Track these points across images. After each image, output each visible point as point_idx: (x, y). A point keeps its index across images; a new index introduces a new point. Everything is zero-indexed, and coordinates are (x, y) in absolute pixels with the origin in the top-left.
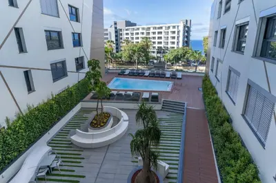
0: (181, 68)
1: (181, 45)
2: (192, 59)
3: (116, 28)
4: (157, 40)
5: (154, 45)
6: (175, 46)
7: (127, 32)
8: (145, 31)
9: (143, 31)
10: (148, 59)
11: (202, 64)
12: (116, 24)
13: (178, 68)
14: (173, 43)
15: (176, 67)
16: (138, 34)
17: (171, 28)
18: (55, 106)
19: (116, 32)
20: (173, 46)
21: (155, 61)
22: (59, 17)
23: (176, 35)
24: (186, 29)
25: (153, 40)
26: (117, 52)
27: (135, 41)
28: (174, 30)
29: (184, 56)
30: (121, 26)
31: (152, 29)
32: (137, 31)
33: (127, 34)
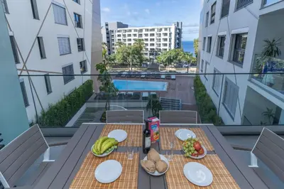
0: (174, 69)
1: (173, 47)
2: (183, 60)
3: (107, 29)
4: (149, 42)
5: (147, 47)
6: (167, 47)
7: (119, 33)
8: (137, 33)
9: (135, 33)
10: (141, 61)
11: (193, 65)
12: (107, 25)
13: (171, 69)
14: (165, 45)
15: (169, 69)
16: (130, 35)
17: (163, 30)
18: (68, 105)
19: (107, 33)
20: (165, 48)
21: (148, 63)
22: (67, 25)
23: (168, 37)
24: (178, 31)
25: (145, 42)
26: (109, 54)
27: (127, 42)
28: (166, 32)
29: (176, 58)
30: (113, 27)
31: (144, 30)
32: (129, 33)
33: (119, 36)
